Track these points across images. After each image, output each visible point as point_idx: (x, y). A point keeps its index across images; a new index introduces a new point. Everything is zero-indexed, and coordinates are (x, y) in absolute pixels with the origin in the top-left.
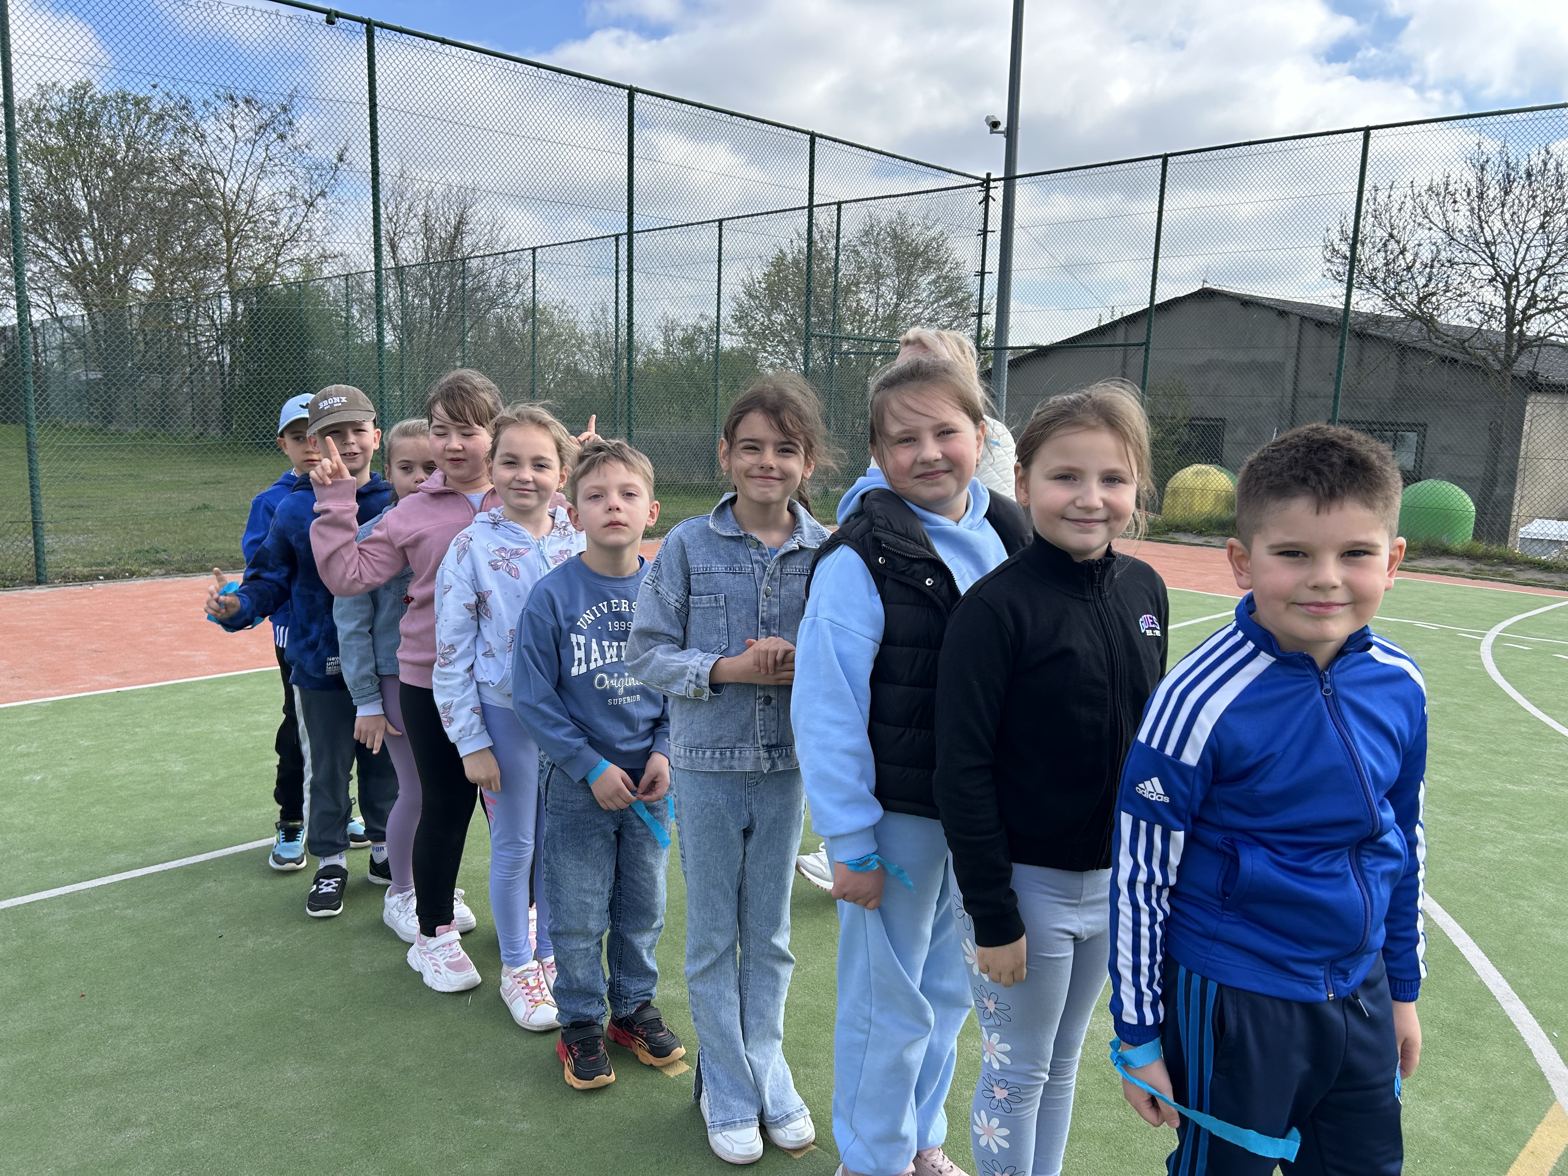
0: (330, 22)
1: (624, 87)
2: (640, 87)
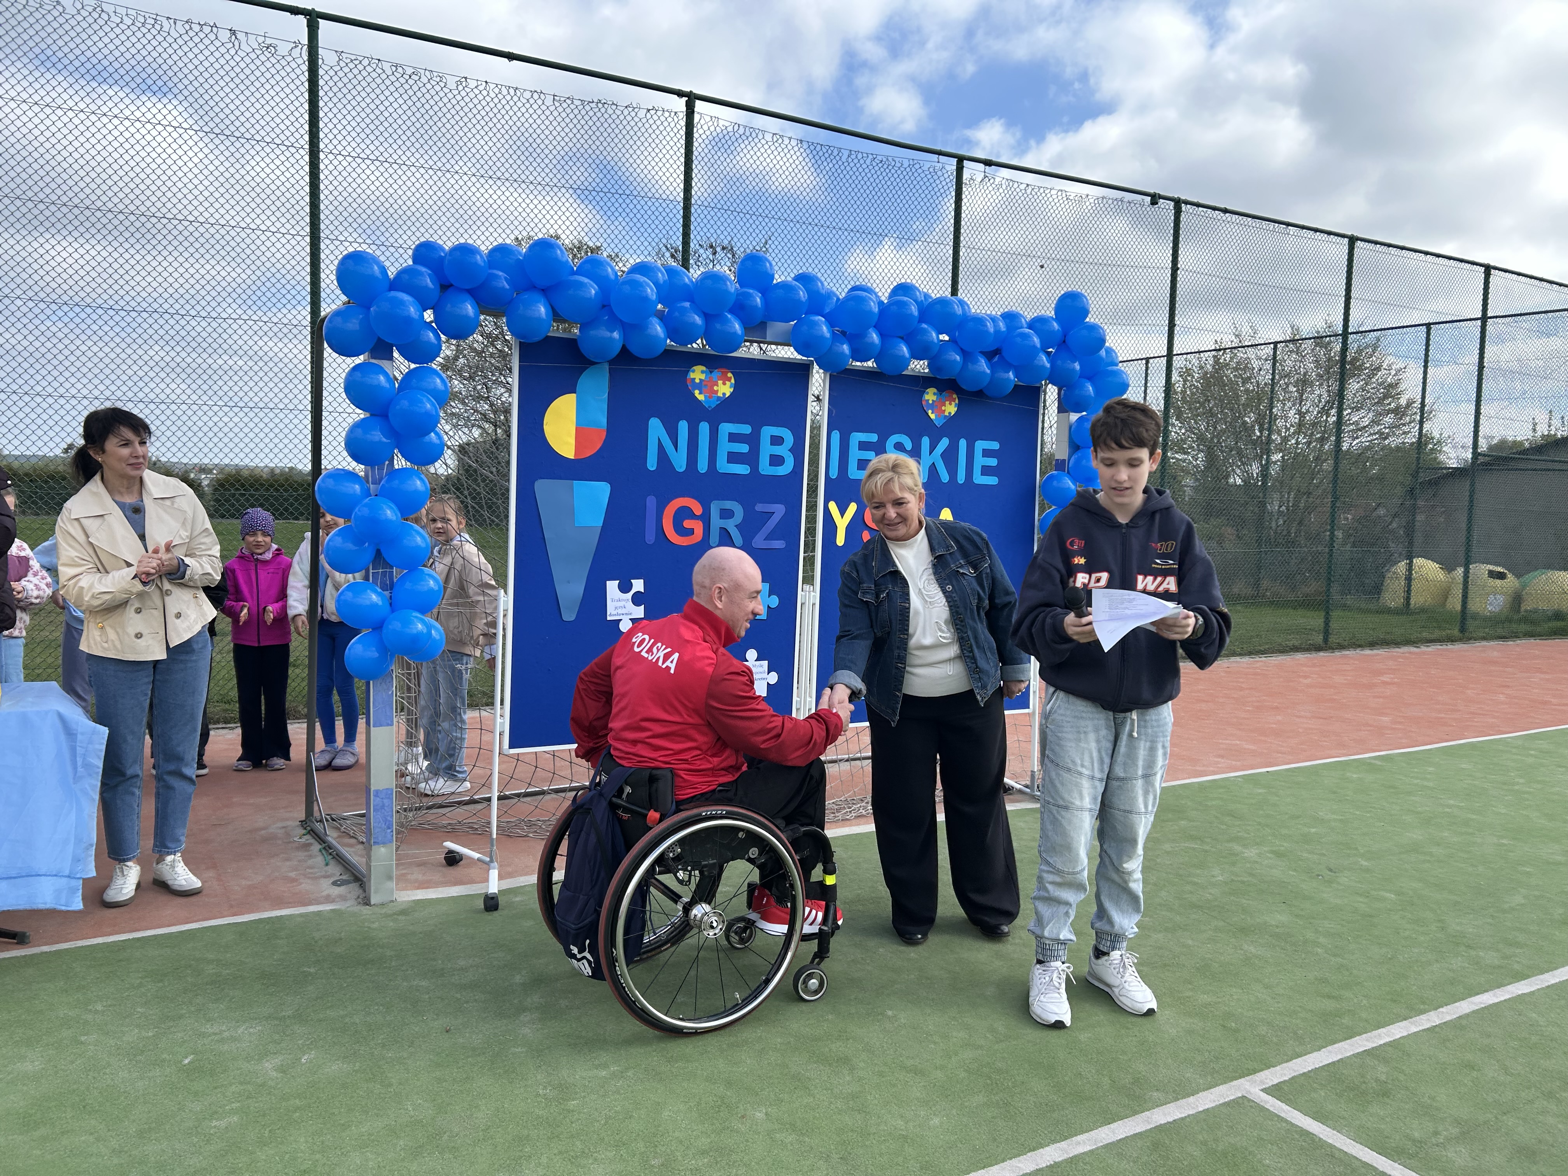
0: (1154, 203)
1: (1343, 236)
2: (1360, 236)
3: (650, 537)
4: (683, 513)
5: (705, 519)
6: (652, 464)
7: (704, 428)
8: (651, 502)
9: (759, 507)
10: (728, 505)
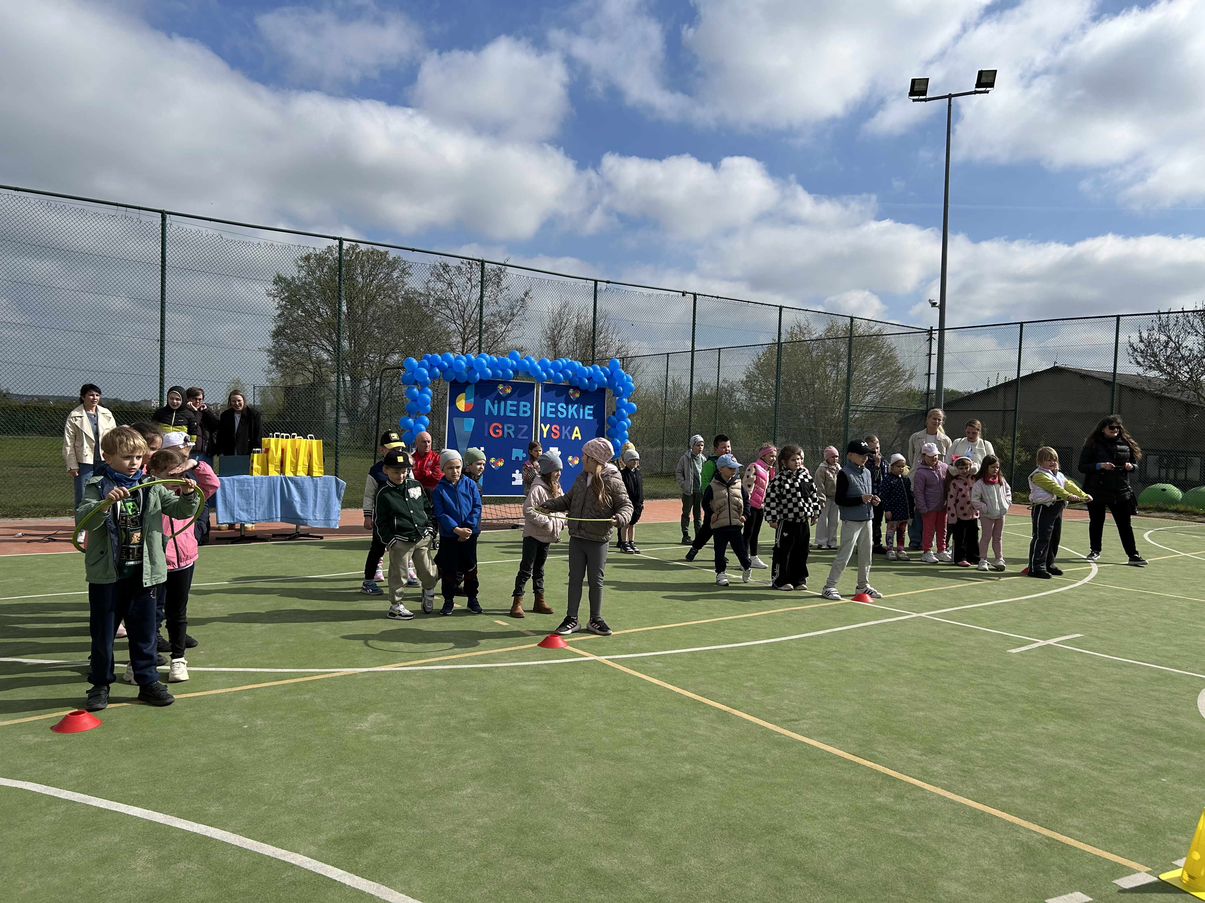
0: (683, 295)
1: (776, 306)
2: (784, 306)
3: (486, 435)
4: (496, 428)
5: (503, 429)
6: (487, 413)
7: (503, 403)
8: (486, 424)
9: (520, 426)
10: (509, 425)
